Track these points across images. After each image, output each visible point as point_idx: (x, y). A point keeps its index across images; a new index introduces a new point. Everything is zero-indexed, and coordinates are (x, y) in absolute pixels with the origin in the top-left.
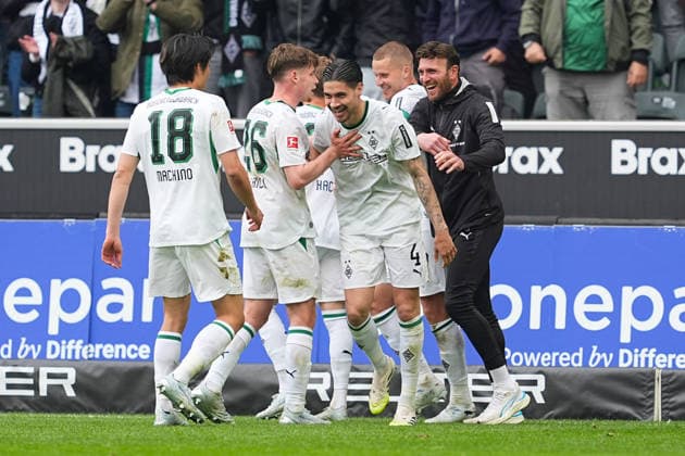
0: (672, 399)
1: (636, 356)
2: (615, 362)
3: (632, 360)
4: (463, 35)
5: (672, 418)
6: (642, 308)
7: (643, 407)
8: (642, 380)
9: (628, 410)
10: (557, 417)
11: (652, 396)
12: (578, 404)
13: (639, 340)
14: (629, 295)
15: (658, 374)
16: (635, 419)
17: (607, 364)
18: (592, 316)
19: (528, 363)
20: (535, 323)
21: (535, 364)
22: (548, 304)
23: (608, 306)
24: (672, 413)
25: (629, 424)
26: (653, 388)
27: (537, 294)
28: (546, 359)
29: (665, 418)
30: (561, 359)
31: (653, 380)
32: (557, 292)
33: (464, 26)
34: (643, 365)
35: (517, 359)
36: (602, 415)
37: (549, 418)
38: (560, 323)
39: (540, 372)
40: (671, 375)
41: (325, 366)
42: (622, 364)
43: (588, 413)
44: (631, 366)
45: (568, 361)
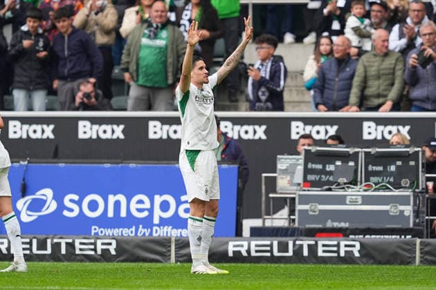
0: (180, 252)
1: (162, 231)
2: (151, 233)
3: (160, 232)
4: (72, 69)
5: (181, 262)
6: (165, 206)
7: (166, 256)
8: (165, 243)
9: (158, 257)
10: (122, 261)
11: (170, 251)
12: (133, 254)
13: (163, 222)
14: (158, 199)
15: (173, 239)
16: (161, 262)
17: (147, 234)
18: (140, 210)
19: (107, 234)
20: (111, 214)
21: (111, 235)
22: (117, 204)
23: (147, 205)
24: (180, 259)
25: (159, 265)
26: (170, 246)
27: (112, 199)
28: (116, 232)
29: (176, 262)
30: (124, 232)
31: (170, 242)
32: (121, 198)
33: (72, 64)
34: (165, 235)
35: (102, 232)
36: (145, 260)
37: (118, 262)
38: (123, 214)
39: (113, 239)
40: (179, 240)
41: (5, 236)
42: (154, 234)
43: (138, 259)
44: (159, 236)
45: (128, 232)
